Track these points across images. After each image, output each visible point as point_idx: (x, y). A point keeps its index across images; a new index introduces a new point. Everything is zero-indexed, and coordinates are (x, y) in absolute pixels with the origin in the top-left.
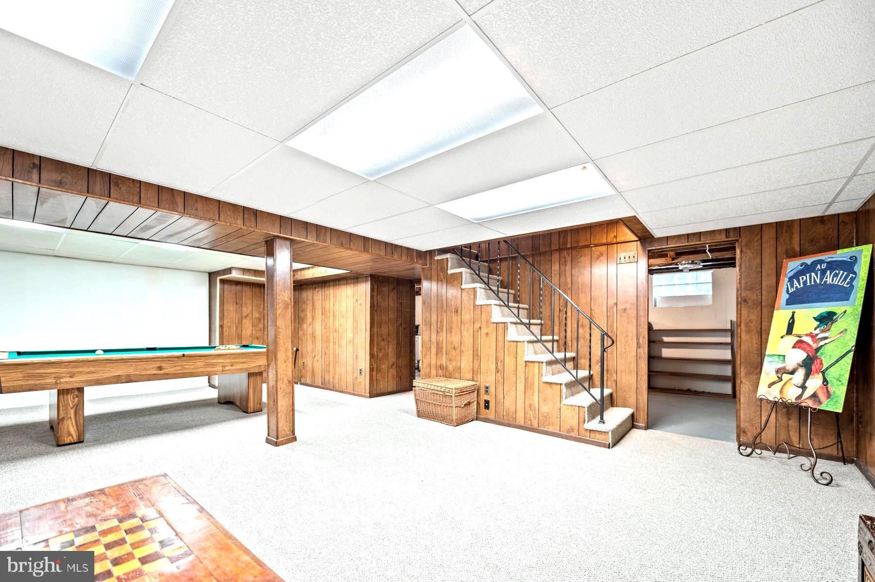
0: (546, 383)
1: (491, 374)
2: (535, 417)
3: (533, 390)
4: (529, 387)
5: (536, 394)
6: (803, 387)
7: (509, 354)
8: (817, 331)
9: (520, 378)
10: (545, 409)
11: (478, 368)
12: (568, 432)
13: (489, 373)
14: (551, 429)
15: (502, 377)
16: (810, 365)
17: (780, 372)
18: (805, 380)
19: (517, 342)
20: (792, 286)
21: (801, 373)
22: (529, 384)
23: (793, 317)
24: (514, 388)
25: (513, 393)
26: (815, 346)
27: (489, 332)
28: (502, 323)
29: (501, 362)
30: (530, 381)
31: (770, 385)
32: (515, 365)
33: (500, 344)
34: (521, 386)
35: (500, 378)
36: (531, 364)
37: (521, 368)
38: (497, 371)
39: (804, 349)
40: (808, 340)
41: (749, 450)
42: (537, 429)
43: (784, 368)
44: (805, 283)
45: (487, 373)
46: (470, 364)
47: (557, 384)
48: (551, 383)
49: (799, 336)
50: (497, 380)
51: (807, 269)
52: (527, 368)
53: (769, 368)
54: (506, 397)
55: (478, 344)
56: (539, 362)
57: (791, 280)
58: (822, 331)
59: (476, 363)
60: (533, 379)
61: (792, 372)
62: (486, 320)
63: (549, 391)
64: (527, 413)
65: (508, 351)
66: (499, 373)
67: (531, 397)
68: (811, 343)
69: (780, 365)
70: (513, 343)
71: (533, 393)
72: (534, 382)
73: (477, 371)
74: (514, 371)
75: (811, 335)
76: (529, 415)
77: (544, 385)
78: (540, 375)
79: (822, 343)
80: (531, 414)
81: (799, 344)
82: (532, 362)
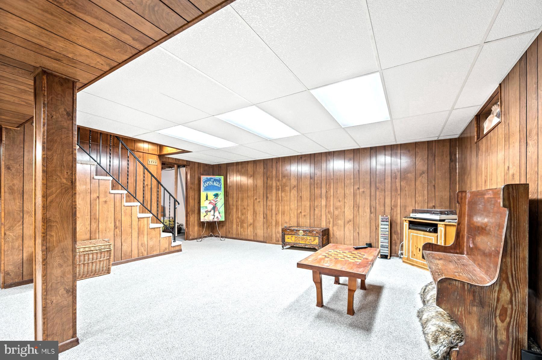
0: (152, 228)
1: (110, 231)
2: (145, 251)
3: (144, 235)
4: (141, 233)
5: (146, 236)
6: (214, 215)
7: (126, 215)
8: (215, 199)
9: (134, 229)
10: (151, 243)
11: (96, 229)
12: (164, 251)
13: (108, 230)
14: (155, 253)
15: (120, 232)
16: (214, 208)
17: (207, 212)
18: (214, 213)
19: (132, 206)
20: (205, 185)
21: (212, 211)
22: (141, 232)
23: (207, 195)
24: (130, 236)
25: (129, 240)
26: (215, 203)
27: (107, 200)
28: (119, 194)
29: (119, 221)
30: (141, 229)
31: (204, 217)
32: (131, 221)
33: (118, 209)
34: (135, 234)
35: (118, 232)
36: (142, 219)
37: (135, 223)
38: (116, 227)
39: (212, 204)
40: (212, 201)
41: (201, 239)
42: (147, 257)
43: (207, 210)
44: (209, 184)
45: (106, 231)
46: (87, 226)
47: (158, 228)
48: (155, 228)
49: (210, 200)
50: (115, 234)
51: (209, 180)
52: (139, 222)
53: (203, 211)
54: (123, 244)
55: (96, 210)
56: (147, 218)
57: (204, 182)
58: (216, 199)
59: (94, 225)
60: (144, 227)
61: (210, 211)
62: (104, 191)
63: (153, 232)
64: (140, 250)
65: (125, 213)
66: (117, 229)
67: (142, 239)
68: (214, 202)
69: (206, 210)
70: (128, 207)
71: (144, 236)
72: (144, 230)
73: (95, 231)
74: (130, 226)
75: (213, 200)
76: (141, 250)
77: (150, 230)
78: (148, 224)
79: (216, 202)
80: (142, 249)
81: (210, 203)
82: (143, 218)
